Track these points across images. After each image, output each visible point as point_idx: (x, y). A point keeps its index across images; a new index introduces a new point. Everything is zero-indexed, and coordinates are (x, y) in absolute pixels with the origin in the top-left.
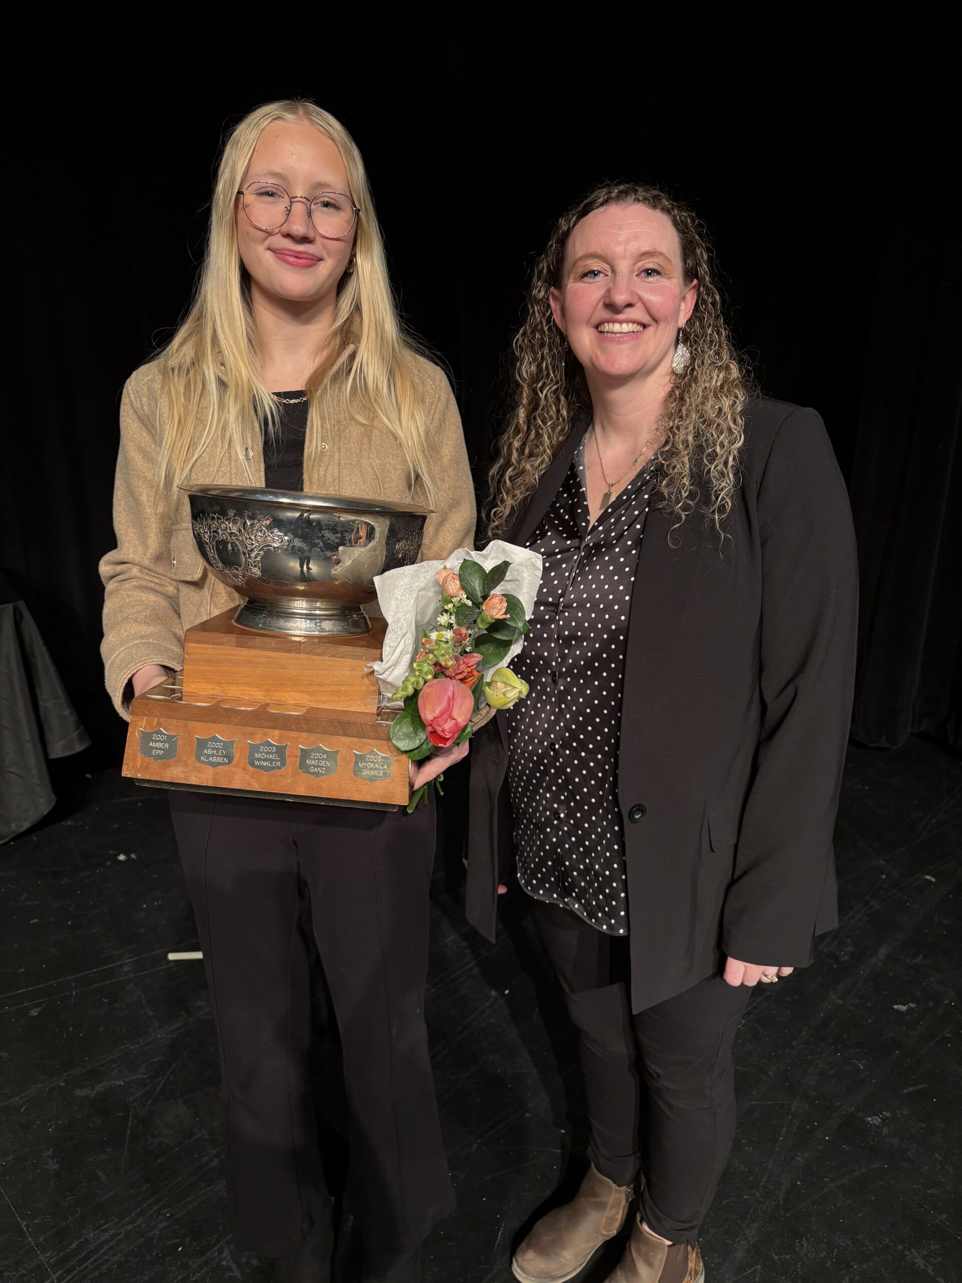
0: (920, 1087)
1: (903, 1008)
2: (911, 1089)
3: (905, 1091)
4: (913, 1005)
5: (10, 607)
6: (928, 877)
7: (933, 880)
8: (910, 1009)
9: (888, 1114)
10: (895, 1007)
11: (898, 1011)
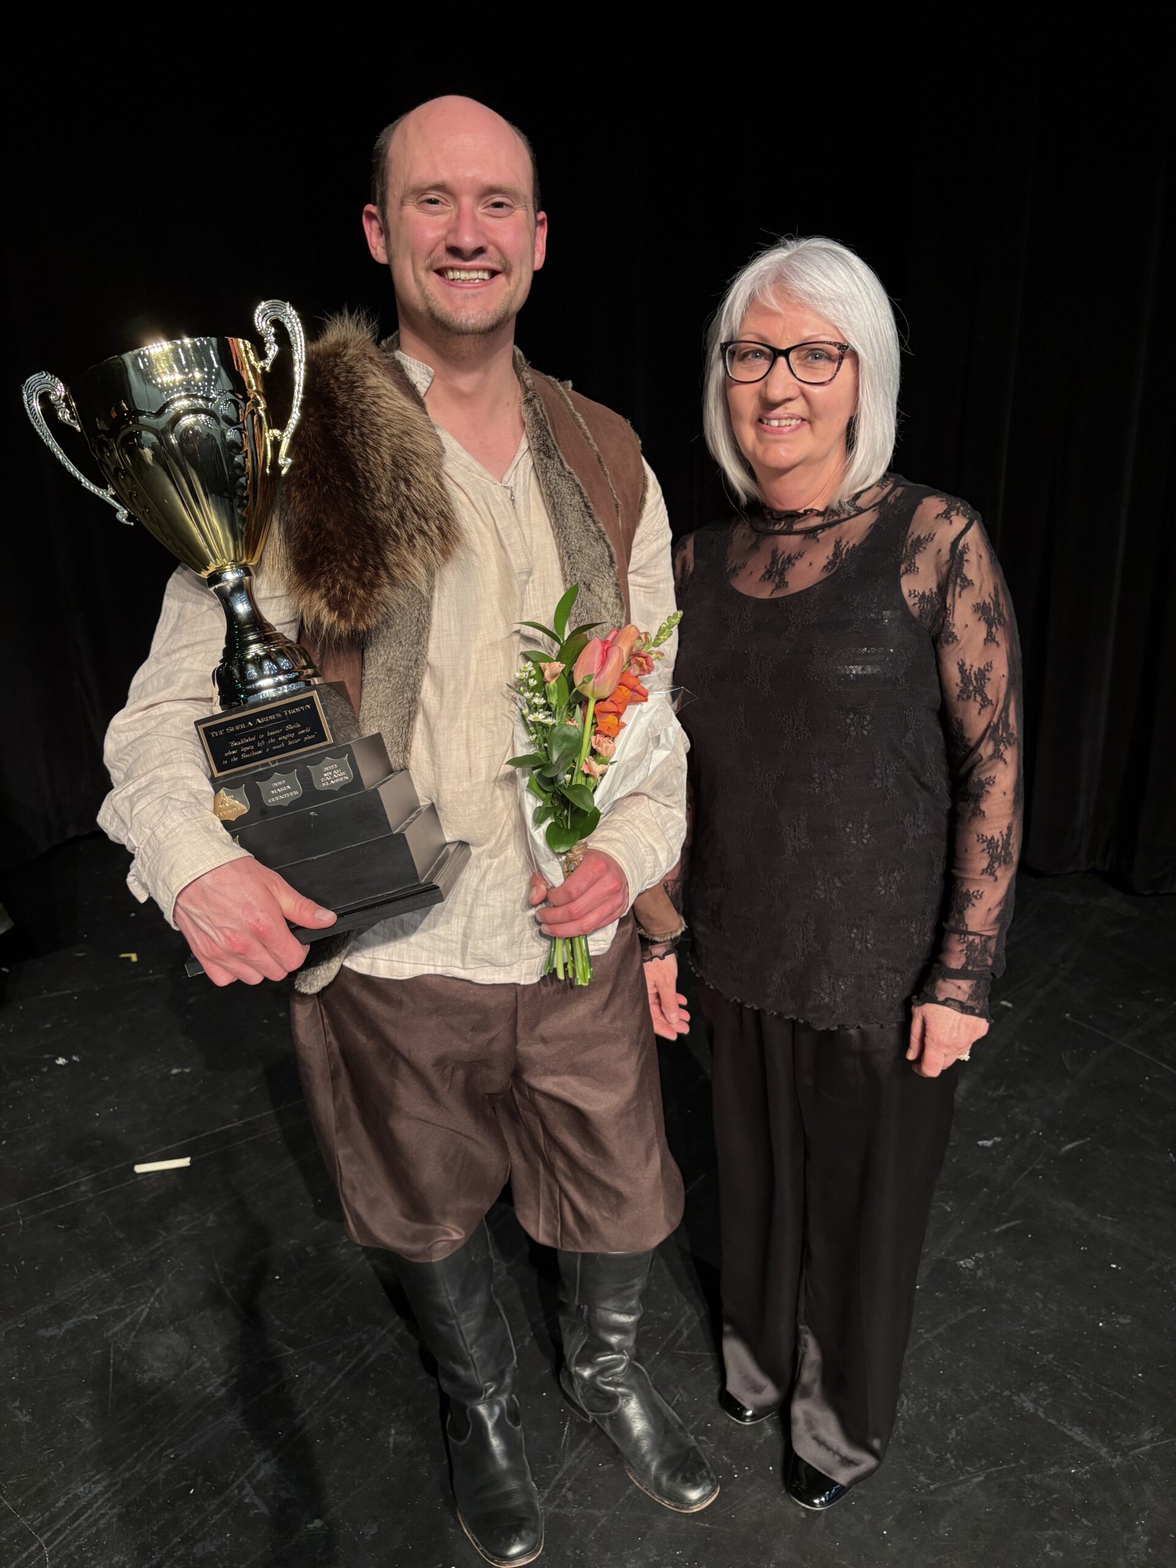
0: (1013, 1223)
1: (988, 1143)
2: (1004, 1227)
3: (997, 1230)
4: (998, 1139)
6: (1004, 1003)
7: (1010, 1005)
8: (995, 1144)
9: (981, 1256)
10: (980, 1143)
11: (983, 1147)
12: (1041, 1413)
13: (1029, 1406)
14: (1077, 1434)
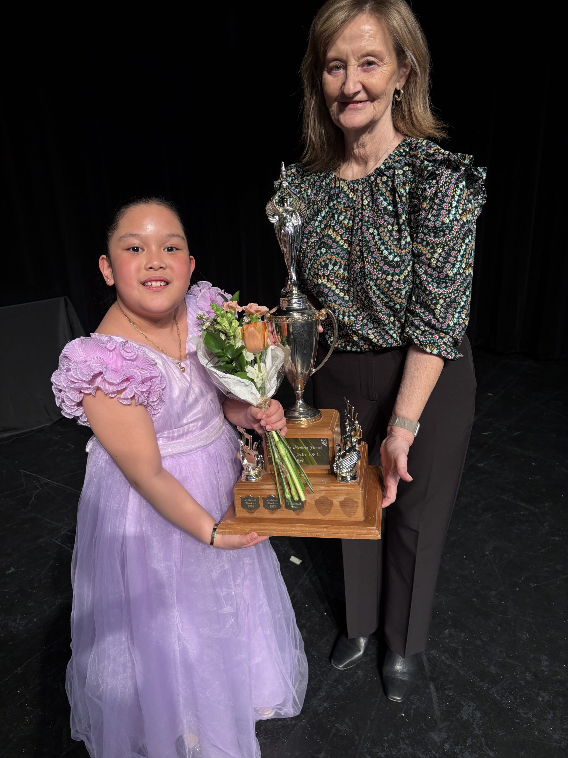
0: (497, 454)
1: (486, 434)
2: (494, 455)
3: (491, 456)
4: (490, 432)
5: (62, 299)
6: (489, 394)
7: (491, 395)
8: (489, 434)
9: (486, 463)
10: (483, 434)
11: (485, 435)
12: (510, 500)
13: (506, 499)
14: (523, 504)
